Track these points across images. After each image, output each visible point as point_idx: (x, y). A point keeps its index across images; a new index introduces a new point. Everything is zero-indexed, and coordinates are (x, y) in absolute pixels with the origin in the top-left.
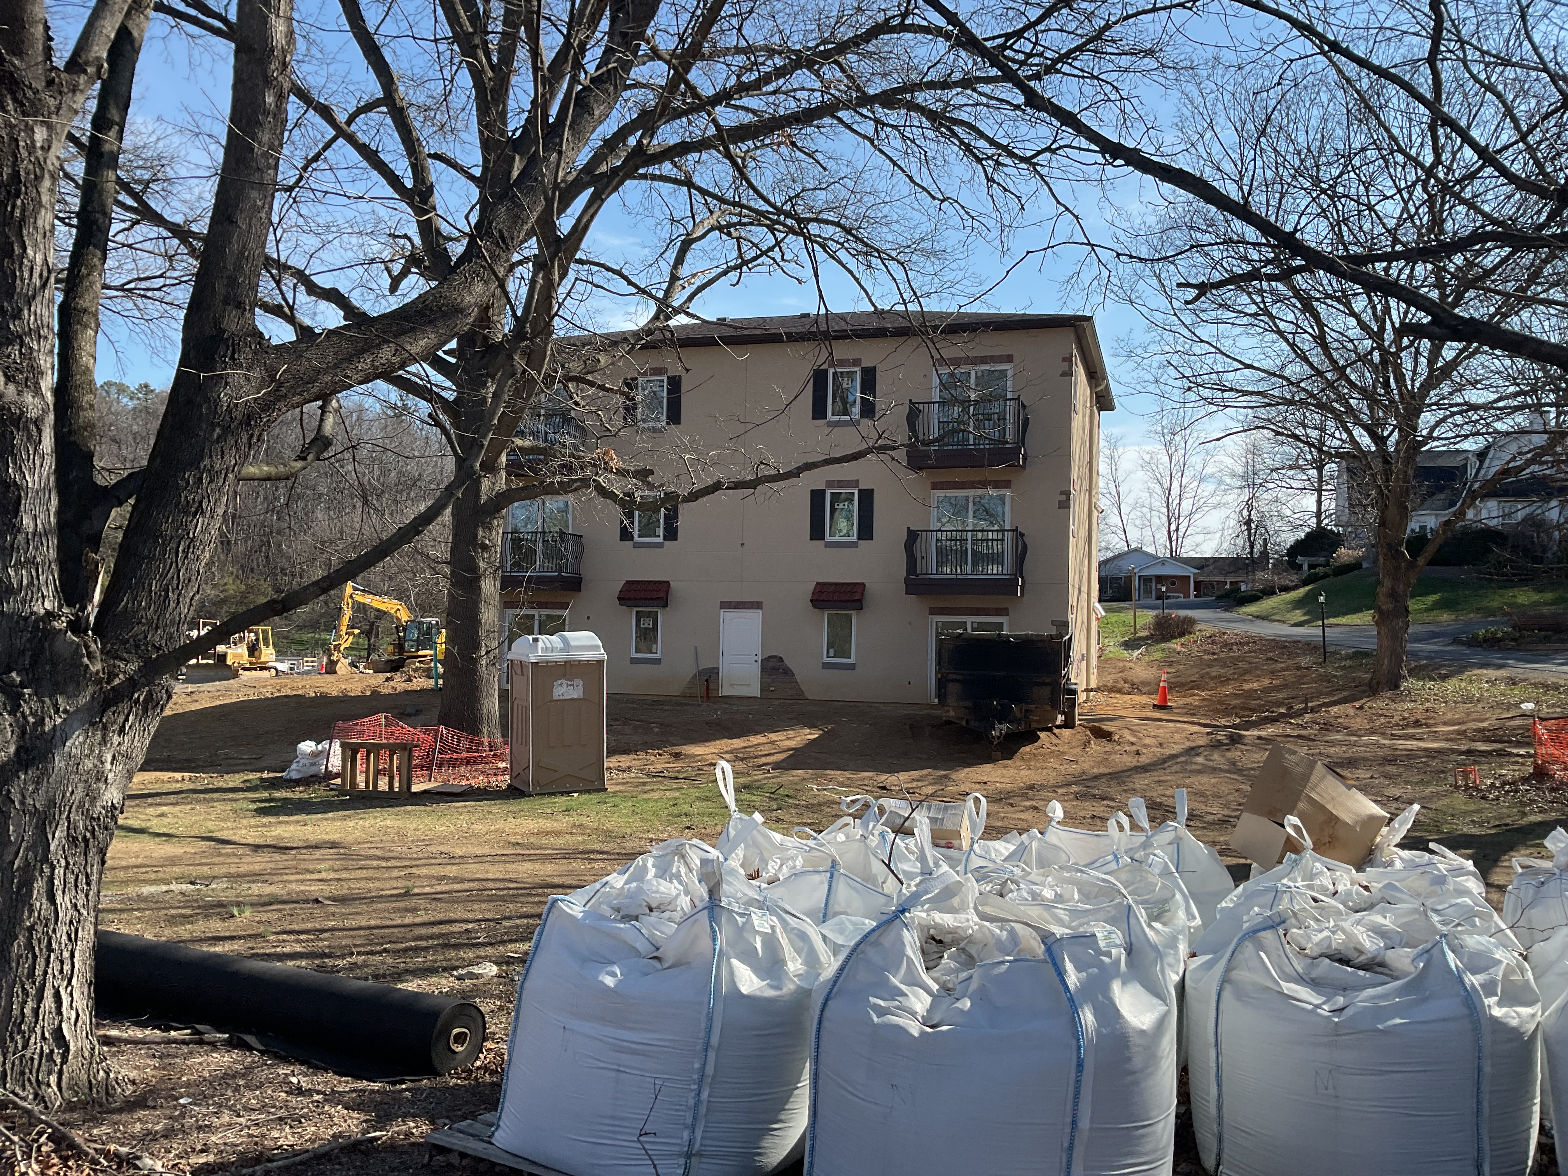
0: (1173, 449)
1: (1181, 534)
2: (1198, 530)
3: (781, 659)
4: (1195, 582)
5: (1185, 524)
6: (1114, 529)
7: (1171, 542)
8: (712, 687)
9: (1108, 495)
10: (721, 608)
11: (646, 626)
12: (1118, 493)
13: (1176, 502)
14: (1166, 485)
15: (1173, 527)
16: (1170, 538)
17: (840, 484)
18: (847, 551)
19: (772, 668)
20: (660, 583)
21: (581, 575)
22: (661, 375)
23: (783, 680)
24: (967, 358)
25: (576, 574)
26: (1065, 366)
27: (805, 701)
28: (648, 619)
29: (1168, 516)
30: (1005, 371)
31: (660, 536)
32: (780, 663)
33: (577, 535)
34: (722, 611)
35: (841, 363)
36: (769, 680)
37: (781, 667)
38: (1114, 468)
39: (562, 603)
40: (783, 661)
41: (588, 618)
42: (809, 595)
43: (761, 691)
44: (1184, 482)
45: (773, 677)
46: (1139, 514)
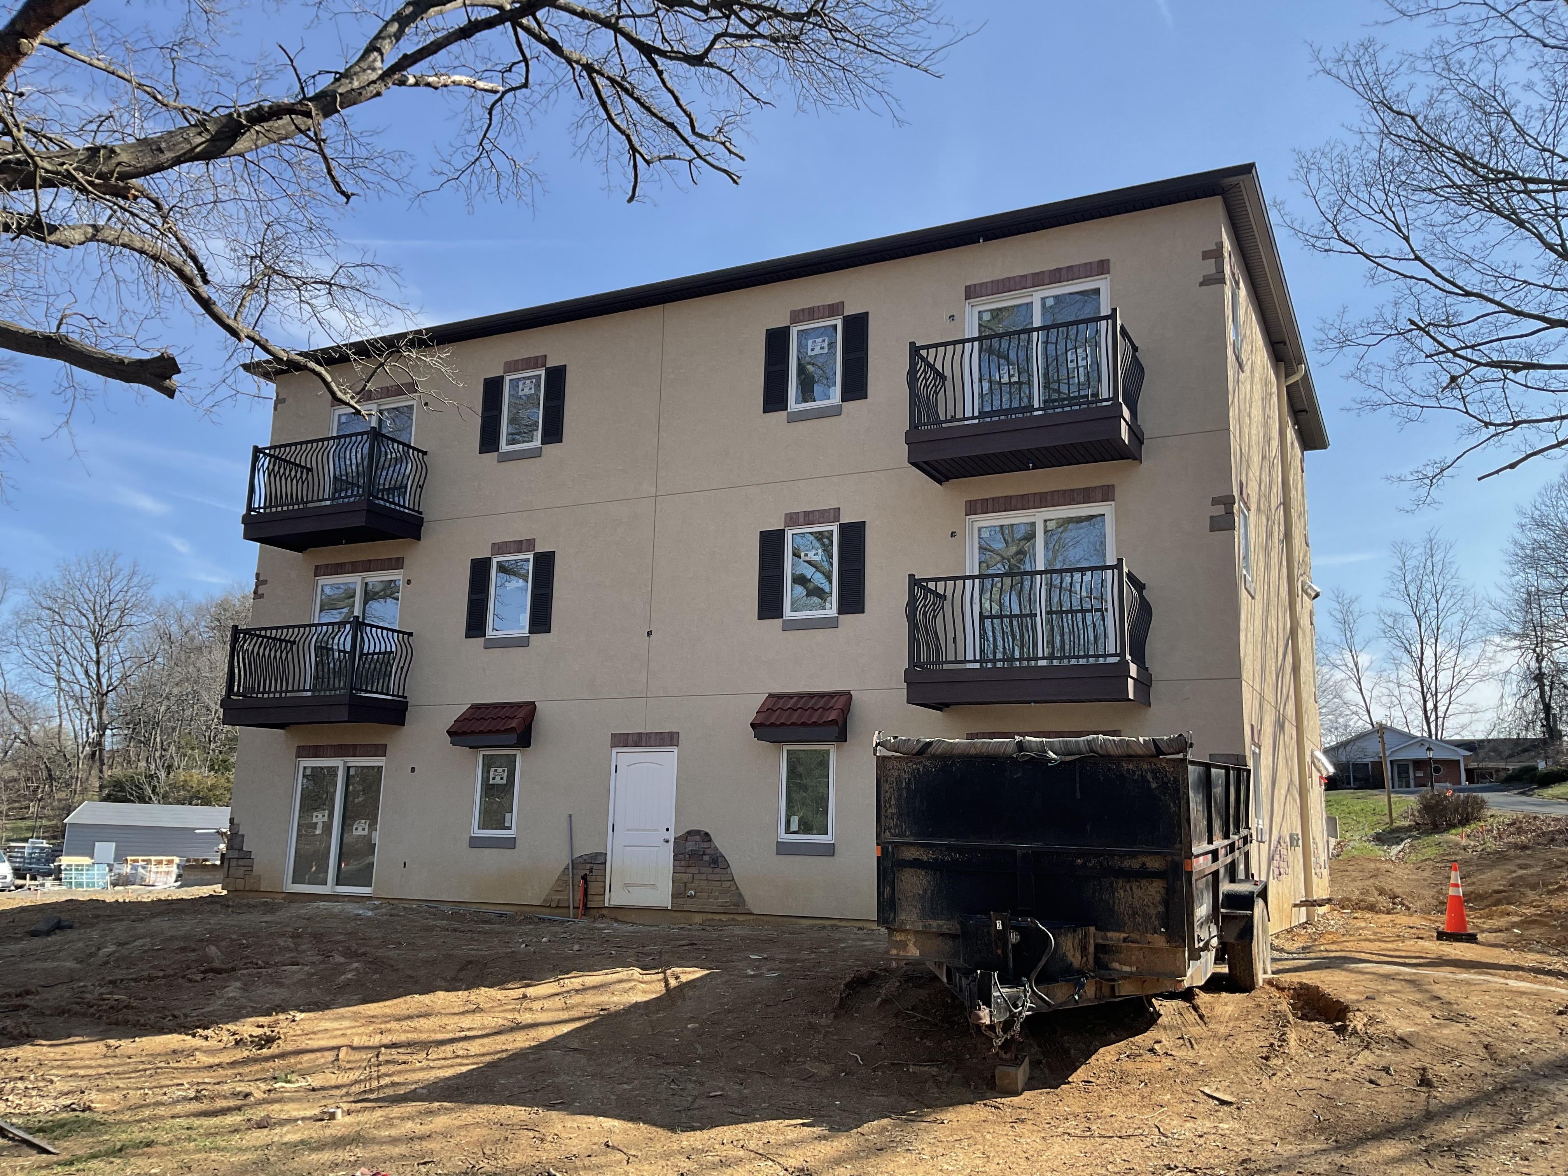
0: (1422, 611)
1: (1441, 714)
2: (1461, 708)
3: (706, 837)
4: (1468, 771)
6: (1354, 708)
7: (1428, 724)
8: (593, 888)
9: (1343, 668)
10: (613, 746)
11: (498, 781)
12: (1356, 665)
13: (1432, 674)
14: (1417, 653)
15: (1430, 705)
16: (1427, 719)
17: (809, 518)
18: (820, 635)
19: (693, 853)
20: (520, 705)
21: (406, 697)
22: (536, 366)
23: (710, 877)
24: (1025, 276)
25: (398, 696)
26: (1209, 267)
27: (748, 917)
28: (500, 770)
29: (1423, 692)
30: (1097, 291)
31: (523, 627)
32: (706, 845)
33: (404, 633)
34: (615, 750)
35: (811, 314)
36: (686, 877)
37: (708, 851)
38: (1349, 635)
39: (376, 746)
40: (710, 840)
41: (413, 770)
42: (751, 717)
43: (673, 896)
44: (1439, 650)
45: (694, 870)
46: (1386, 691)
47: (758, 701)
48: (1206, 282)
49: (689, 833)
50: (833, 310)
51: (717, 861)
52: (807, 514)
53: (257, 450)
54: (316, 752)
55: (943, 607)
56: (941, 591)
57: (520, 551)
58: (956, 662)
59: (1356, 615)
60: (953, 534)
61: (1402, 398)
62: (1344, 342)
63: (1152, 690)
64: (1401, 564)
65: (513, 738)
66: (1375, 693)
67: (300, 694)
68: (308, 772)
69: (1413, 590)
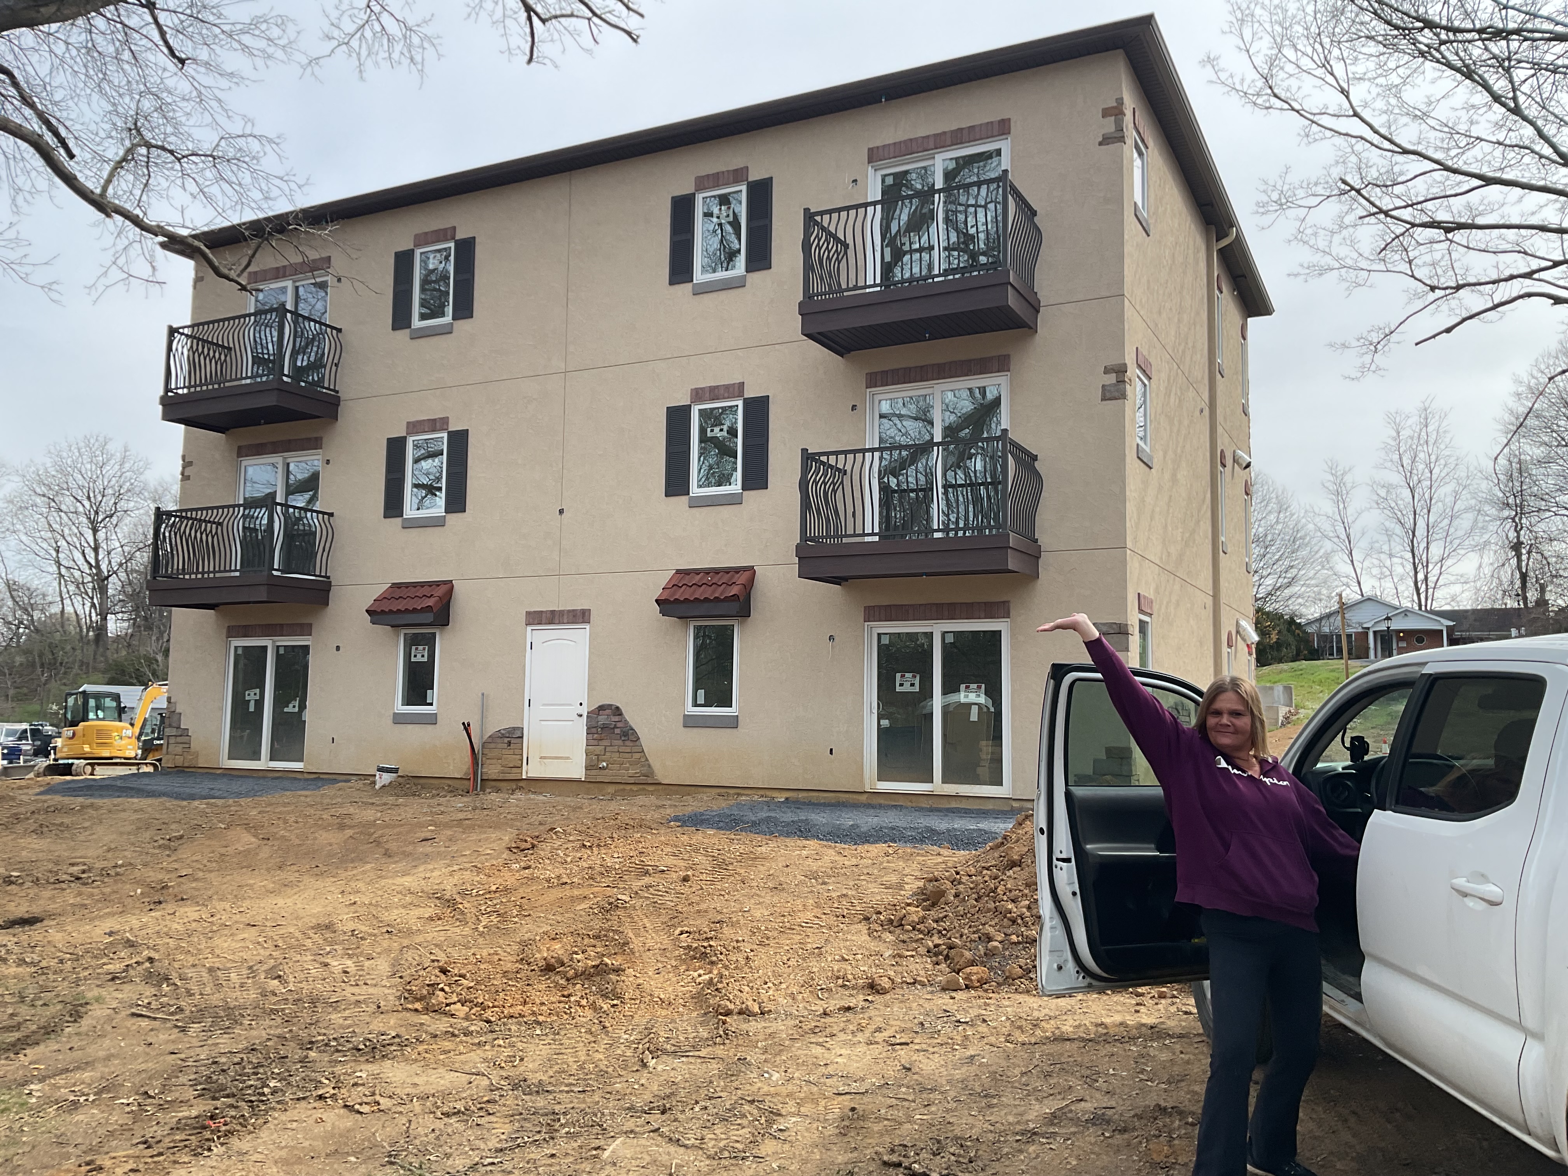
0: (1416, 482)
1: (1431, 585)
2: (1453, 579)
3: (617, 711)
4: (1450, 639)
5: (1436, 571)
6: (1345, 580)
7: (1419, 594)
8: (512, 761)
9: (1336, 540)
10: (528, 623)
11: (419, 659)
12: (1348, 537)
13: (1423, 545)
14: (1409, 524)
15: (1421, 576)
16: (1417, 590)
17: (714, 393)
18: (726, 512)
19: (604, 727)
20: (438, 584)
21: (328, 578)
22: (446, 240)
23: (622, 749)
24: (928, 137)
25: (320, 576)
26: (1109, 125)
27: (657, 787)
28: (421, 648)
29: (1414, 563)
30: (998, 152)
31: (440, 507)
32: (617, 718)
33: (324, 513)
34: (529, 628)
35: (715, 180)
36: (599, 749)
37: (619, 725)
38: (1341, 506)
39: (302, 625)
40: (621, 714)
41: (338, 648)
42: (657, 593)
43: (587, 768)
44: (1431, 520)
45: (606, 743)
46: (1376, 562)
47: (665, 578)
48: (1106, 140)
49: (601, 708)
50: (738, 175)
51: (629, 735)
52: (712, 389)
53: (172, 331)
54: (245, 631)
55: (842, 482)
56: (840, 466)
57: (434, 430)
58: (855, 535)
59: (1349, 485)
60: (854, 408)
61: (1349, 262)
62: (1284, 203)
63: (1041, 562)
64: (1395, 434)
65: (429, 617)
66: (1366, 564)
67: (227, 574)
68: (240, 652)
69: (1406, 461)
